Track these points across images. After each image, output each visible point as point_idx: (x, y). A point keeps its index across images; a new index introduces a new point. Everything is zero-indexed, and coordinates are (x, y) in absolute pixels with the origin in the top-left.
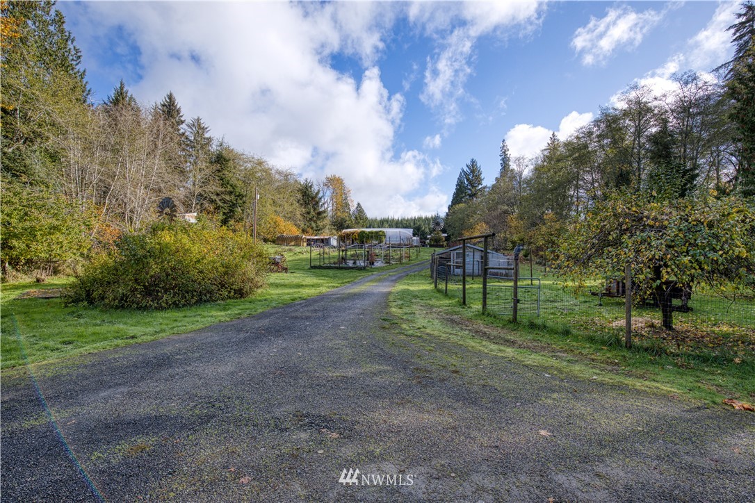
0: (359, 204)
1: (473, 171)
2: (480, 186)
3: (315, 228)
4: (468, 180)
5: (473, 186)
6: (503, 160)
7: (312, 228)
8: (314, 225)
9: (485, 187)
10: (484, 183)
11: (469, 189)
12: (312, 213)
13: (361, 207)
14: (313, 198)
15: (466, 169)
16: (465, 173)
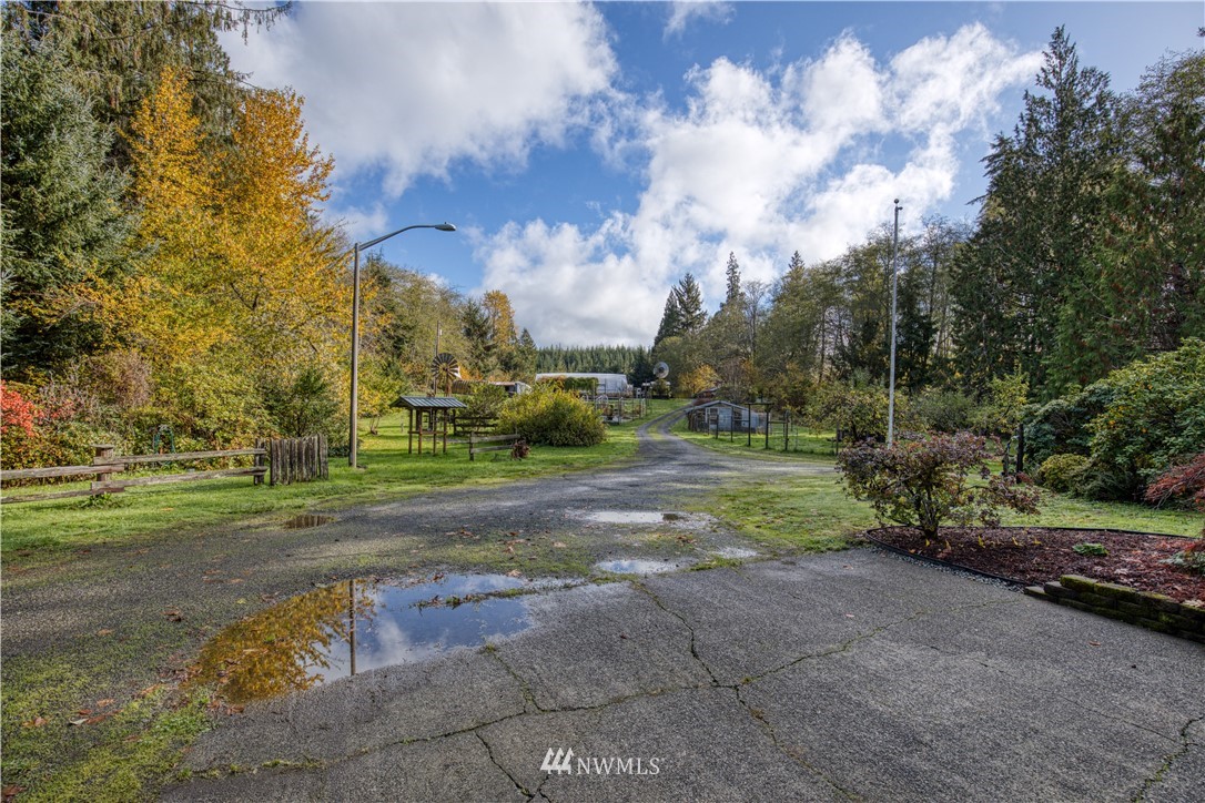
0: (525, 331)
1: (688, 291)
2: (698, 312)
3: (483, 369)
4: (680, 303)
5: (689, 313)
6: (730, 279)
7: (479, 369)
8: (481, 364)
9: (705, 314)
10: (703, 307)
11: (683, 315)
12: (481, 347)
13: (528, 336)
14: (479, 326)
15: (679, 287)
16: (678, 293)
